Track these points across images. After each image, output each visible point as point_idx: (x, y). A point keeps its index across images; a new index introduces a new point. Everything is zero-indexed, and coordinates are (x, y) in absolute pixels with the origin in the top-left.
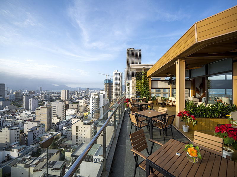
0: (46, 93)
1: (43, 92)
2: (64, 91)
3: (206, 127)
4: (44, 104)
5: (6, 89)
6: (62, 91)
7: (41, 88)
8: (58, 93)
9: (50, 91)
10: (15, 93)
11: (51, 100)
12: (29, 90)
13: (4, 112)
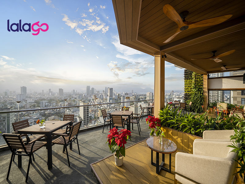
0: (135, 95)
1: (134, 94)
2: (149, 94)
3: (183, 146)
4: (134, 104)
5: (113, 92)
6: (147, 93)
7: (132, 91)
8: (144, 95)
9: (139, 93)
10: (117, 95)
11: (139, 101)
12: (126, 93)
13: (112, 107)
